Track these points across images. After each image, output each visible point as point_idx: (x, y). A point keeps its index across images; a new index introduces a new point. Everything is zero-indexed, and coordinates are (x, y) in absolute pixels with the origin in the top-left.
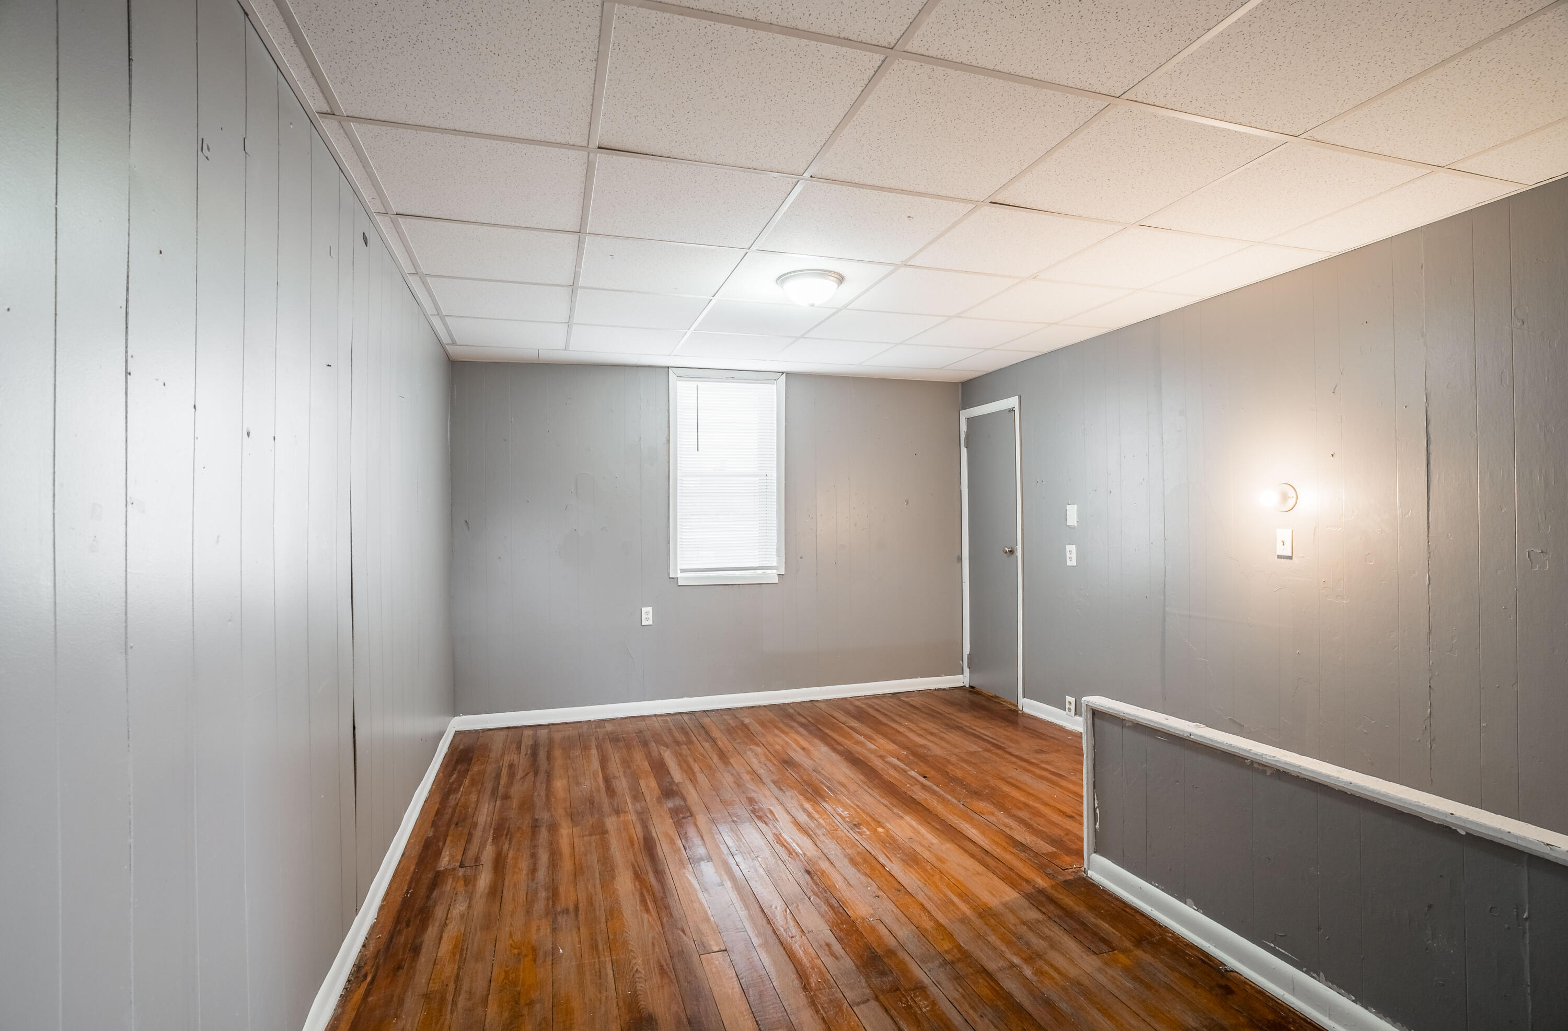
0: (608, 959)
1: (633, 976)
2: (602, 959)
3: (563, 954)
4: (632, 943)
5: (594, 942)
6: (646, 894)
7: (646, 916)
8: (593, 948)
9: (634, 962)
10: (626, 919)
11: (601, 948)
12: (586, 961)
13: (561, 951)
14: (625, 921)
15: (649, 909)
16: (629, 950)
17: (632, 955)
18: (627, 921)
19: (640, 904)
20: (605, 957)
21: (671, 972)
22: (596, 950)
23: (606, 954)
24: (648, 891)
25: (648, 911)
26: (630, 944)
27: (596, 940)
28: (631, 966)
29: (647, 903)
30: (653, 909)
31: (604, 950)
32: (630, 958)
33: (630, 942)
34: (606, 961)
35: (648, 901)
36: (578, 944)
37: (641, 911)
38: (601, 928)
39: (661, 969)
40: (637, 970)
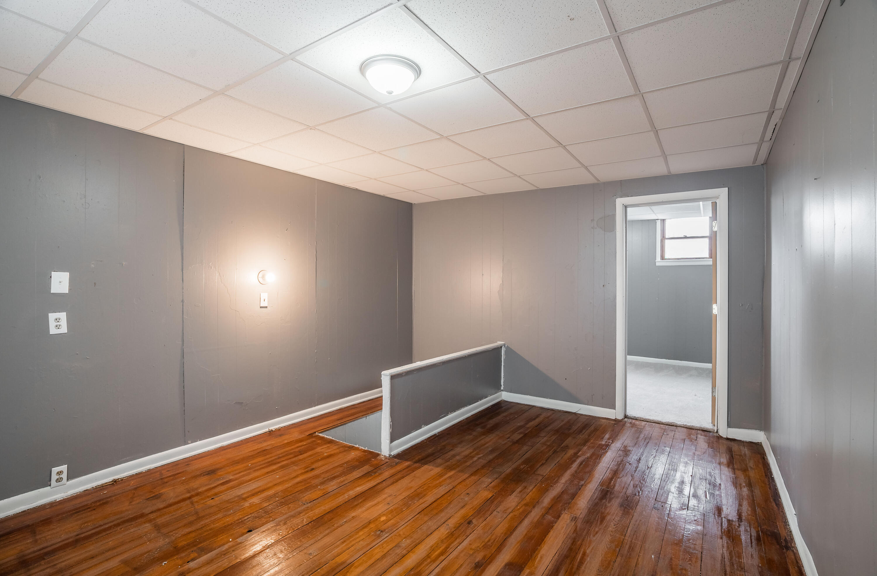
0: (626, 538)
1: (618, 524)
2: (630, 540)
3: (652, 554)
4: (608, 539)
5: (630, 552)
6: (575, 567)
7: (588, 552)
8: (632, 549)
9: (614, 530)
10: (602, 555)
11: (627, 547)
12: (640, 543)
13: (653, 557)
14: (603, 555)
15: (582, 554)
16: (612, 537)
17: (612, 533)
18: (602, 554)
19: (585, 562)
20: (628, 540)
21: (599, 516)
22: (631, 546)
23: (626, 541)
24: (572, 568)
25: (584, 554)
26: (609, 540)
27: (628, 552)
28: (616, 529)
29: (580, 559)
30: (580, 553)
31: (626, 544)
32: (614, 533)
33: (608, 540)
34: (628, 538)
35: (578, 560)
36: (640, 555)
37: (588, 556)
38: (621, 559)
39: (602, 520)
40: (614, 526)
